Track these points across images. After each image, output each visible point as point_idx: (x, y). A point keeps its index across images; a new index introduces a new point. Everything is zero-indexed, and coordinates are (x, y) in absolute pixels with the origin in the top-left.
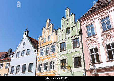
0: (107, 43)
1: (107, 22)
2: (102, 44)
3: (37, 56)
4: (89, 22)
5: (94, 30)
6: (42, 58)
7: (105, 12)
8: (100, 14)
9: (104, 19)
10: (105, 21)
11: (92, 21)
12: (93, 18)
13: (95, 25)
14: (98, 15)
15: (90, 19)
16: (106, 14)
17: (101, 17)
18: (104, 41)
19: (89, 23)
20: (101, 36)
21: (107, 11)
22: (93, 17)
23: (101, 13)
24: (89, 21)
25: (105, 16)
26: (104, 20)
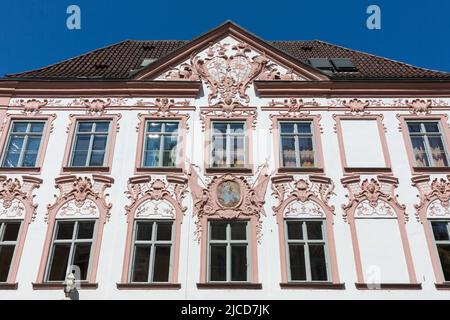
0: (64, 213)
1: (95, 139)
2: (46, 211)
4: (32, 110)
5: (38, 149)
7: (105, 100)
8: (87, 101)
9: (90, 121)
10: (93, 131)
11: (44, 112)
12: (54, 102)
13: (49, 130)
14: (78, 100)
15: (42, 100)
16: (104, 107)
17: (84, 112)
18: (56, 204)
19: (30, 115)
20: (56, 179)
21: (112, 99)
22: (56, 100)
23: (91, 100)
24: (36, 105)
25: (98, 115)
26: (91, 127)
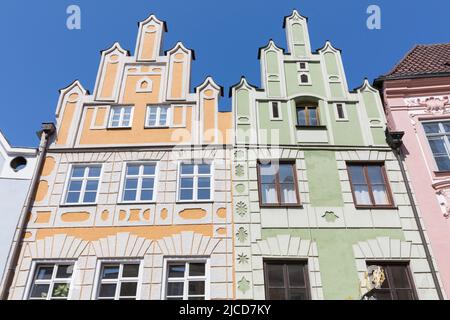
3: (33, 198)
6: (89, 222)
